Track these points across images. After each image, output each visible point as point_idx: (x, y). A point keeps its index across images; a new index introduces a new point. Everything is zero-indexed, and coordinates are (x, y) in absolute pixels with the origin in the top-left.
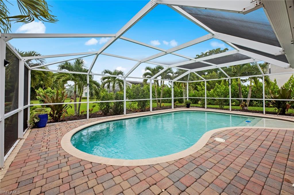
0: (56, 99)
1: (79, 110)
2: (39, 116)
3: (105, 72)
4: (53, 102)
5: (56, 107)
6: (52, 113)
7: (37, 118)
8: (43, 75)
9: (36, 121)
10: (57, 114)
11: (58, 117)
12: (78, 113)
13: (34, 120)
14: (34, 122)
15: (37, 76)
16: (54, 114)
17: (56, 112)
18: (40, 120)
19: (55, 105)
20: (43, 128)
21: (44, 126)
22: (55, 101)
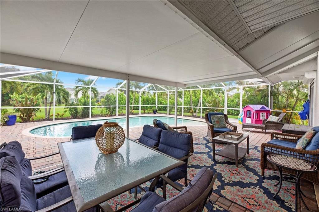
0: (25, 104)
1: (49, 114)
2: (9, 117)
3: (78, 80)
4: (23, 106)
5: (26, 110)
6: (22, 115)
7: (6, 118)
8: (13, 84)
9: (6, 120)
10: (26, 116)
11: (28, 119)
12: (48, 116)
13: (4, 120)
14: (4, 121)
15: (8, 85)
16: (24, 116)
17: (25, 115)
18: (9, 120)
19: (24, 109)
20: (12, 126)
21: (14, 125)
22: (24, 106)
